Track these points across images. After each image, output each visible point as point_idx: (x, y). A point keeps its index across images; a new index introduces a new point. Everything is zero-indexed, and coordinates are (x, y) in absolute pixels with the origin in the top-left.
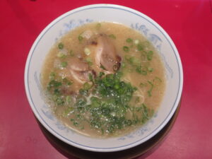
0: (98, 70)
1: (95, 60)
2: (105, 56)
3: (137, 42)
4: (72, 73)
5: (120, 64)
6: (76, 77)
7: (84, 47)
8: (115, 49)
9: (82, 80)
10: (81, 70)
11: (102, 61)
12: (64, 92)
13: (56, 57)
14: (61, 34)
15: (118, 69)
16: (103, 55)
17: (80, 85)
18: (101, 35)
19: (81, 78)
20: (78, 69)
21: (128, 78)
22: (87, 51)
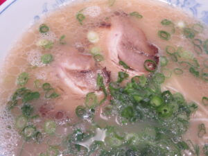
0: (115, 70)
1: (107, 53)
2: (127, 45)
4: (62, 74)
6: (71, 83)
7: (86, 31)
8: (144, 35)
9: (82, 88)
10: (80, 68)
11: (122, 54)
16: (123, 44)
17: (77, 97)
19: (80, 83)
20: (74, 67)
22: (93, 36)
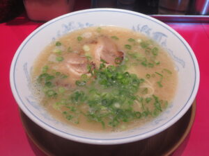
0: (98, 64)
1: (94, 56)
2: (106, 52)
3: (139, 41)
4: (68, 66)
5: (123, 57)
6: (73, 71)
7: (83, 45)
8: (116, 47)
9: (79, 72)
10: (78, 63)
11: (103, 56)
12: (57, 84)
13: (52, 53)
14: (59, 35)
15: (121, 62)
16: (103, 51)
17: (75, 76)
18: (102, 36)
19: (78, 70)
20: (75, 62)
21: (133, 70)
22: (86, 48)
